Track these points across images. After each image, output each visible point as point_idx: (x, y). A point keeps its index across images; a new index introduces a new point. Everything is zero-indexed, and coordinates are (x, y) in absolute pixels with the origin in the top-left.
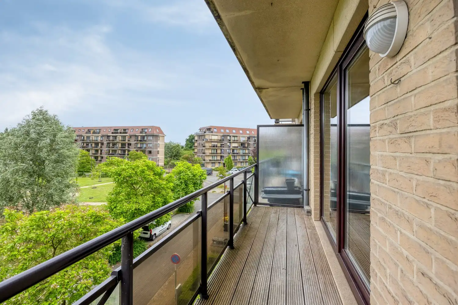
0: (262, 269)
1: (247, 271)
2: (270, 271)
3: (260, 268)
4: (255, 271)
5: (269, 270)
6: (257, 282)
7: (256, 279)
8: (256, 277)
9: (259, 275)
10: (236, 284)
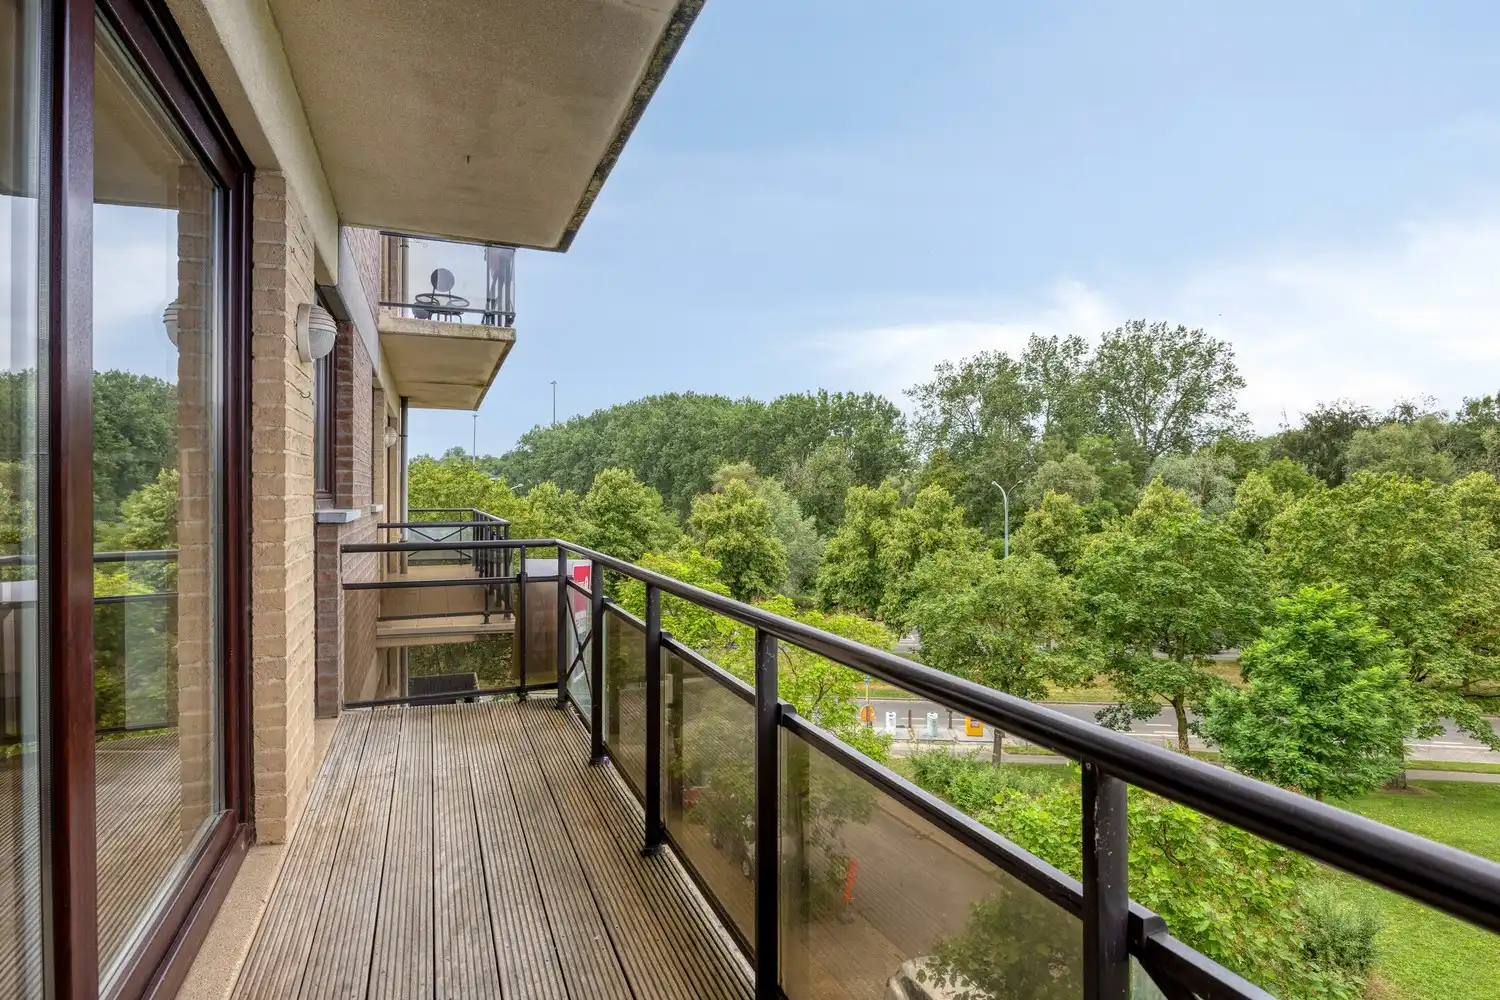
0: (542, 970)
1: (594, 945)
2: (503, 973)
3: (551, 972)
4: (566, 955)
5: (512, 979)
6: (538, 924)
7: (546, 928)
8: (548, 936)
9: (543, 944)
10: (598, 898)
